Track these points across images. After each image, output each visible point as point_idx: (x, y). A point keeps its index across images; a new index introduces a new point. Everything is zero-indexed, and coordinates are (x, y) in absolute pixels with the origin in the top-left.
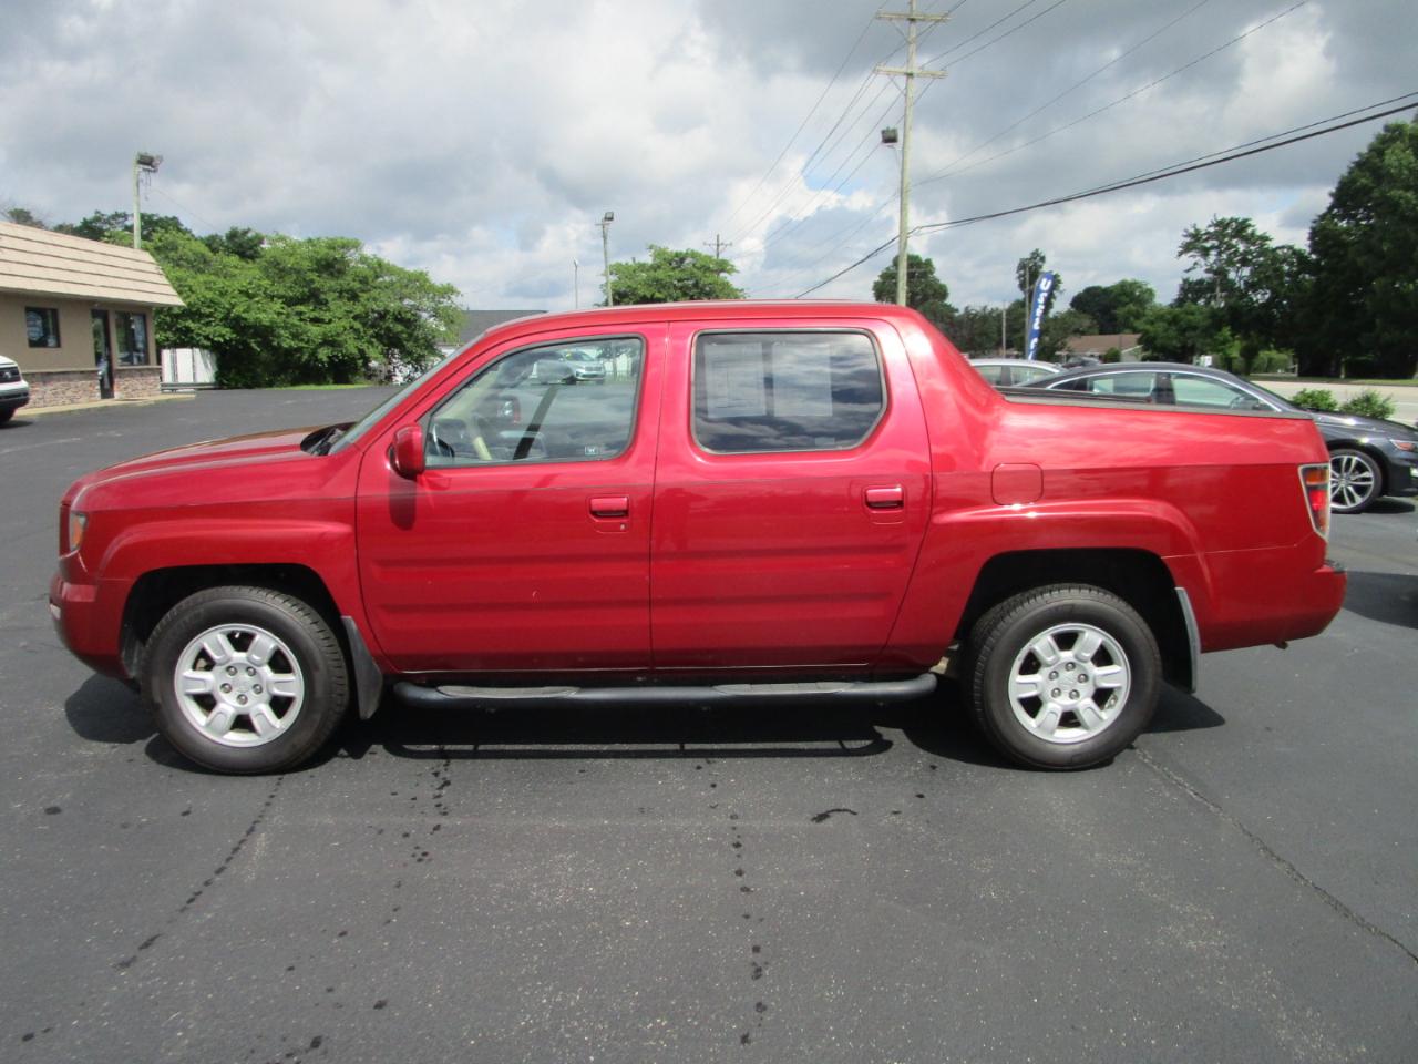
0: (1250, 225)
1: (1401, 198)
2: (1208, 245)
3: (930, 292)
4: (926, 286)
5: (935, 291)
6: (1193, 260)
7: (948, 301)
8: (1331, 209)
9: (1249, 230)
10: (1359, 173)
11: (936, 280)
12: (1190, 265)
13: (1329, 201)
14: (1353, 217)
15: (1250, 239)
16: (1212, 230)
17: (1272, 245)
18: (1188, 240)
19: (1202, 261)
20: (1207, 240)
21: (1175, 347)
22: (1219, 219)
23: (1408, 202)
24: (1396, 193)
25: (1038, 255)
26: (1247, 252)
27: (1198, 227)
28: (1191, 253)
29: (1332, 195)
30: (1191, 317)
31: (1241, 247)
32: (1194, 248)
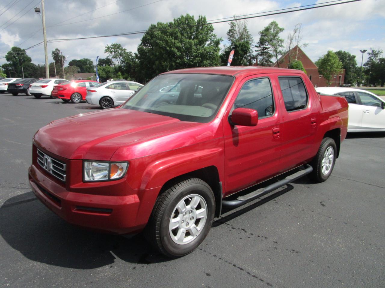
0: (121, 46)
1: (159, 42)
2: (111, 50)
3: (26, 59)
4: (24, 57)
5: (27, 59)
6: (109, 54)
7: (32, 62)
8: (142, 44)
9: (121, 47)
10: (147, 35)
11: (27, 56)
12: (108, 55)
13: (141, 42)
14: (147, 46)
15: (121, 49)
16: (112, 46)
17: (127, 51)
18: (107, 49)
19: (111, 55)
20: (111, 49)
21: (105, 77)
22: (113, 44)
23: (161, 43)
24: (158, 41)
25: (58, 50)
26: (121, 53)
27: (109, 46)
28: (108, 52)
29: (141, 40)
30: (108, 69)
31: (120, 51)
32: (108, 51)
